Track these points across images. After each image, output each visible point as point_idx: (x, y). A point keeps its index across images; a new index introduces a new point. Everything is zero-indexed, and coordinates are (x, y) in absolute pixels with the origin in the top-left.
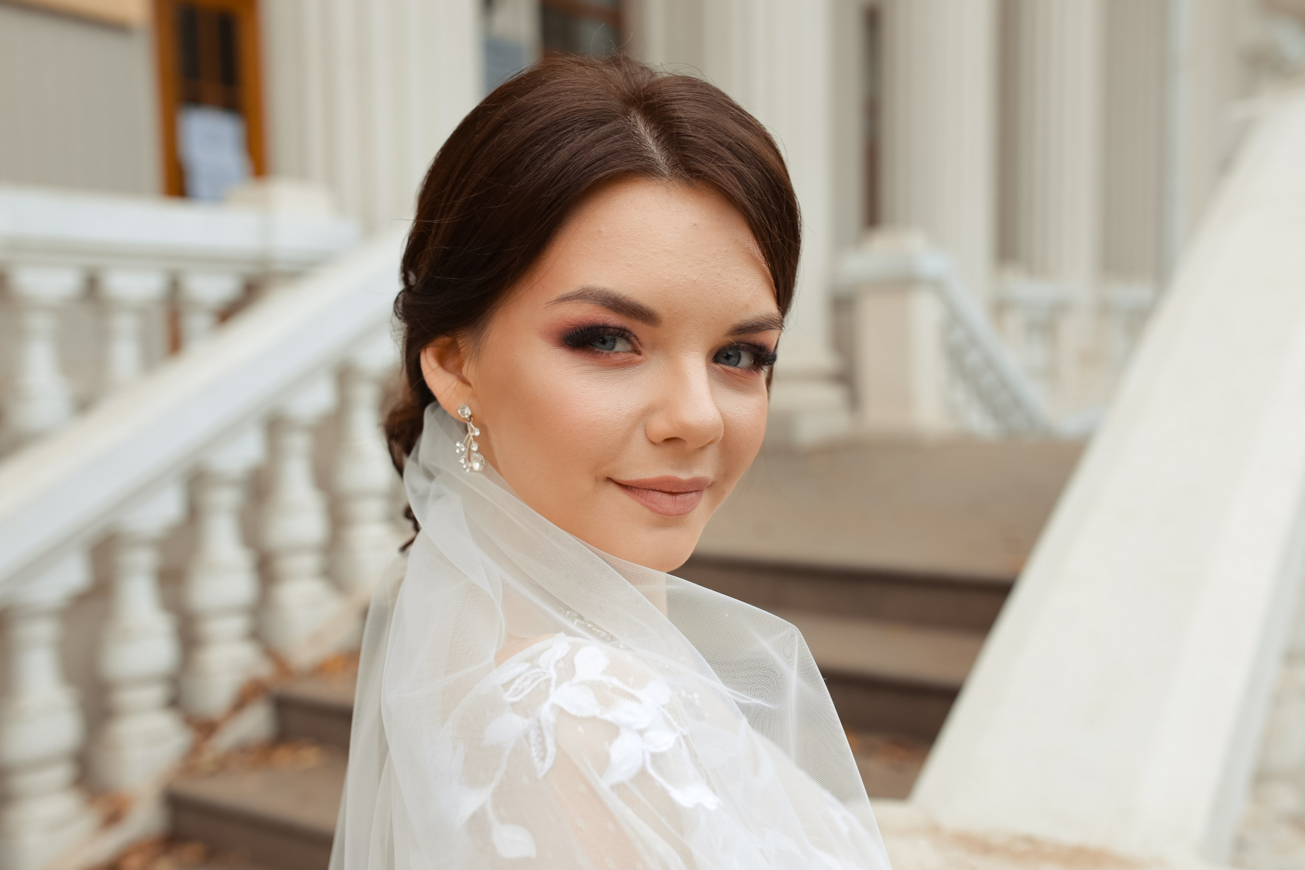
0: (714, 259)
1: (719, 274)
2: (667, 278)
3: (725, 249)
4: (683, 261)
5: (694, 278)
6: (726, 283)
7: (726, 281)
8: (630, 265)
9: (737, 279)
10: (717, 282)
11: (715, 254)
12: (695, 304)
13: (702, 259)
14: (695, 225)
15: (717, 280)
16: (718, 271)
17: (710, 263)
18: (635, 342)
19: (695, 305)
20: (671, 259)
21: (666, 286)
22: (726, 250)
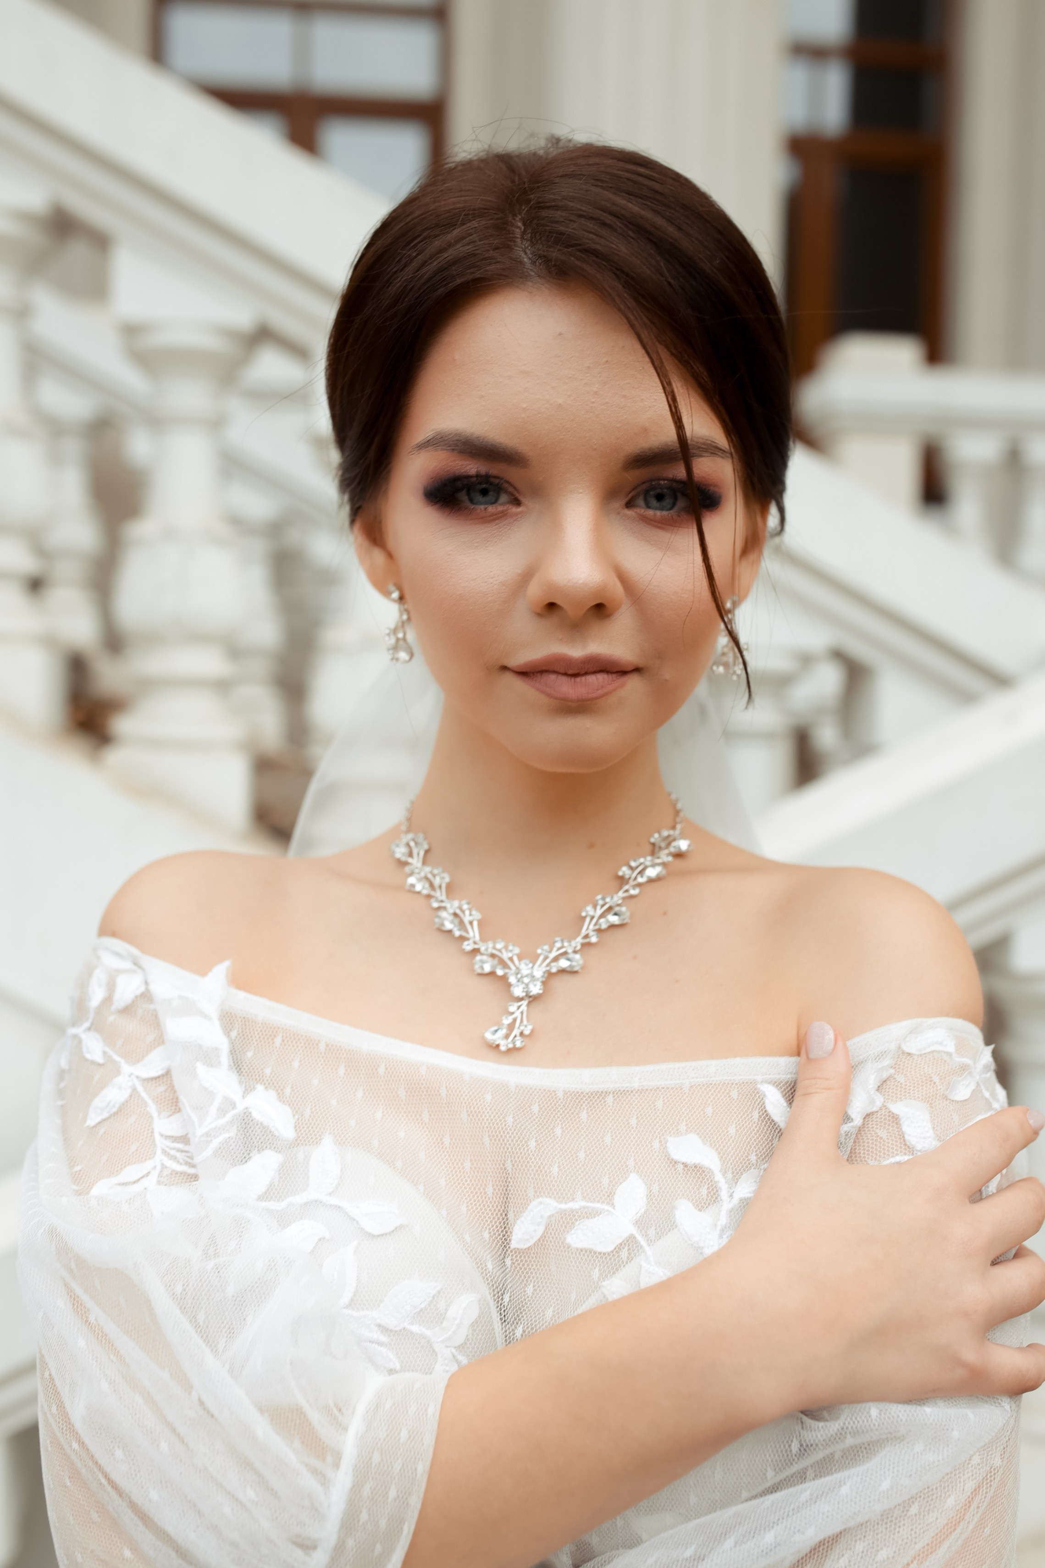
0: (588, 375)
1: (596, 393)
2: (524, 406)
3: (605, 360)
4: (544, 382)
5: (560, 401)
6: (607, 403)
7: (607, 400)
8: (482, 397)
9: (624, 396)
10: (593, 403)
11: (589, 368)
12: (564, 433)
13: (571, 376)
14: (560, 334)
15: (593, 400)
16: (595, 389)
17: (582, 379)
18: (511, 489)
19: (564, 435)
20: (528, 382)
21: (523, 415)
22: (607, 361)
